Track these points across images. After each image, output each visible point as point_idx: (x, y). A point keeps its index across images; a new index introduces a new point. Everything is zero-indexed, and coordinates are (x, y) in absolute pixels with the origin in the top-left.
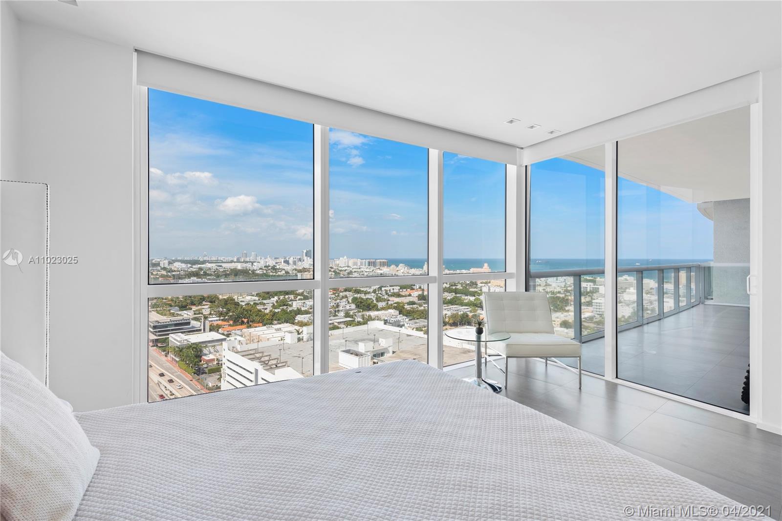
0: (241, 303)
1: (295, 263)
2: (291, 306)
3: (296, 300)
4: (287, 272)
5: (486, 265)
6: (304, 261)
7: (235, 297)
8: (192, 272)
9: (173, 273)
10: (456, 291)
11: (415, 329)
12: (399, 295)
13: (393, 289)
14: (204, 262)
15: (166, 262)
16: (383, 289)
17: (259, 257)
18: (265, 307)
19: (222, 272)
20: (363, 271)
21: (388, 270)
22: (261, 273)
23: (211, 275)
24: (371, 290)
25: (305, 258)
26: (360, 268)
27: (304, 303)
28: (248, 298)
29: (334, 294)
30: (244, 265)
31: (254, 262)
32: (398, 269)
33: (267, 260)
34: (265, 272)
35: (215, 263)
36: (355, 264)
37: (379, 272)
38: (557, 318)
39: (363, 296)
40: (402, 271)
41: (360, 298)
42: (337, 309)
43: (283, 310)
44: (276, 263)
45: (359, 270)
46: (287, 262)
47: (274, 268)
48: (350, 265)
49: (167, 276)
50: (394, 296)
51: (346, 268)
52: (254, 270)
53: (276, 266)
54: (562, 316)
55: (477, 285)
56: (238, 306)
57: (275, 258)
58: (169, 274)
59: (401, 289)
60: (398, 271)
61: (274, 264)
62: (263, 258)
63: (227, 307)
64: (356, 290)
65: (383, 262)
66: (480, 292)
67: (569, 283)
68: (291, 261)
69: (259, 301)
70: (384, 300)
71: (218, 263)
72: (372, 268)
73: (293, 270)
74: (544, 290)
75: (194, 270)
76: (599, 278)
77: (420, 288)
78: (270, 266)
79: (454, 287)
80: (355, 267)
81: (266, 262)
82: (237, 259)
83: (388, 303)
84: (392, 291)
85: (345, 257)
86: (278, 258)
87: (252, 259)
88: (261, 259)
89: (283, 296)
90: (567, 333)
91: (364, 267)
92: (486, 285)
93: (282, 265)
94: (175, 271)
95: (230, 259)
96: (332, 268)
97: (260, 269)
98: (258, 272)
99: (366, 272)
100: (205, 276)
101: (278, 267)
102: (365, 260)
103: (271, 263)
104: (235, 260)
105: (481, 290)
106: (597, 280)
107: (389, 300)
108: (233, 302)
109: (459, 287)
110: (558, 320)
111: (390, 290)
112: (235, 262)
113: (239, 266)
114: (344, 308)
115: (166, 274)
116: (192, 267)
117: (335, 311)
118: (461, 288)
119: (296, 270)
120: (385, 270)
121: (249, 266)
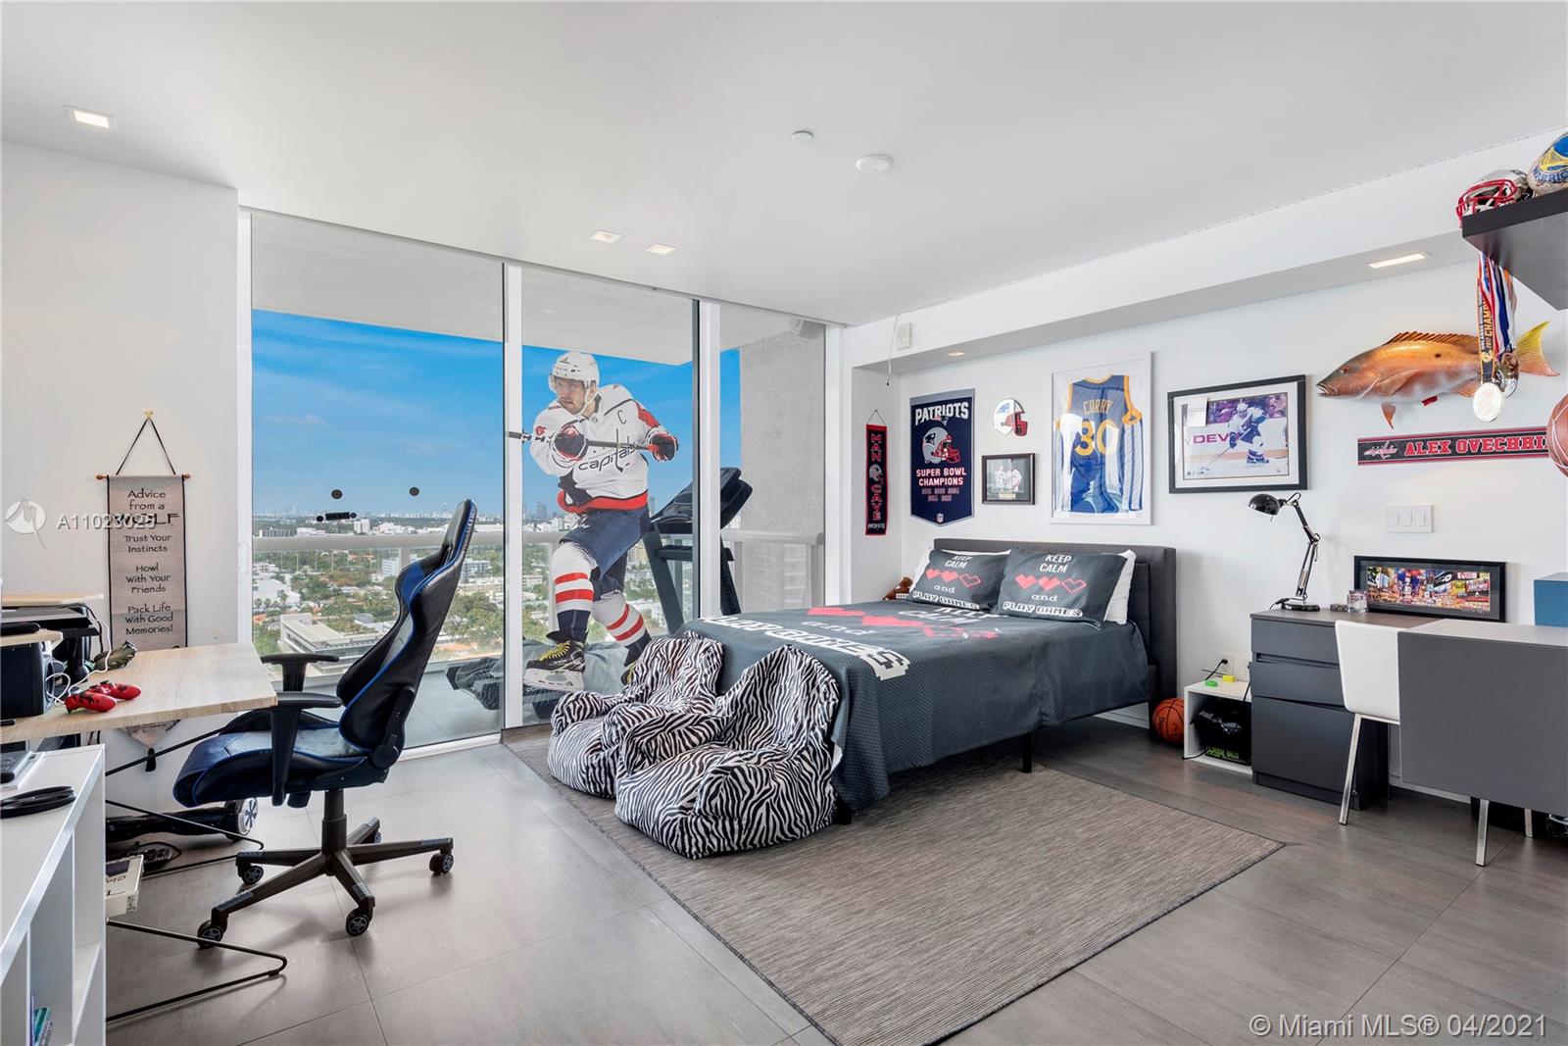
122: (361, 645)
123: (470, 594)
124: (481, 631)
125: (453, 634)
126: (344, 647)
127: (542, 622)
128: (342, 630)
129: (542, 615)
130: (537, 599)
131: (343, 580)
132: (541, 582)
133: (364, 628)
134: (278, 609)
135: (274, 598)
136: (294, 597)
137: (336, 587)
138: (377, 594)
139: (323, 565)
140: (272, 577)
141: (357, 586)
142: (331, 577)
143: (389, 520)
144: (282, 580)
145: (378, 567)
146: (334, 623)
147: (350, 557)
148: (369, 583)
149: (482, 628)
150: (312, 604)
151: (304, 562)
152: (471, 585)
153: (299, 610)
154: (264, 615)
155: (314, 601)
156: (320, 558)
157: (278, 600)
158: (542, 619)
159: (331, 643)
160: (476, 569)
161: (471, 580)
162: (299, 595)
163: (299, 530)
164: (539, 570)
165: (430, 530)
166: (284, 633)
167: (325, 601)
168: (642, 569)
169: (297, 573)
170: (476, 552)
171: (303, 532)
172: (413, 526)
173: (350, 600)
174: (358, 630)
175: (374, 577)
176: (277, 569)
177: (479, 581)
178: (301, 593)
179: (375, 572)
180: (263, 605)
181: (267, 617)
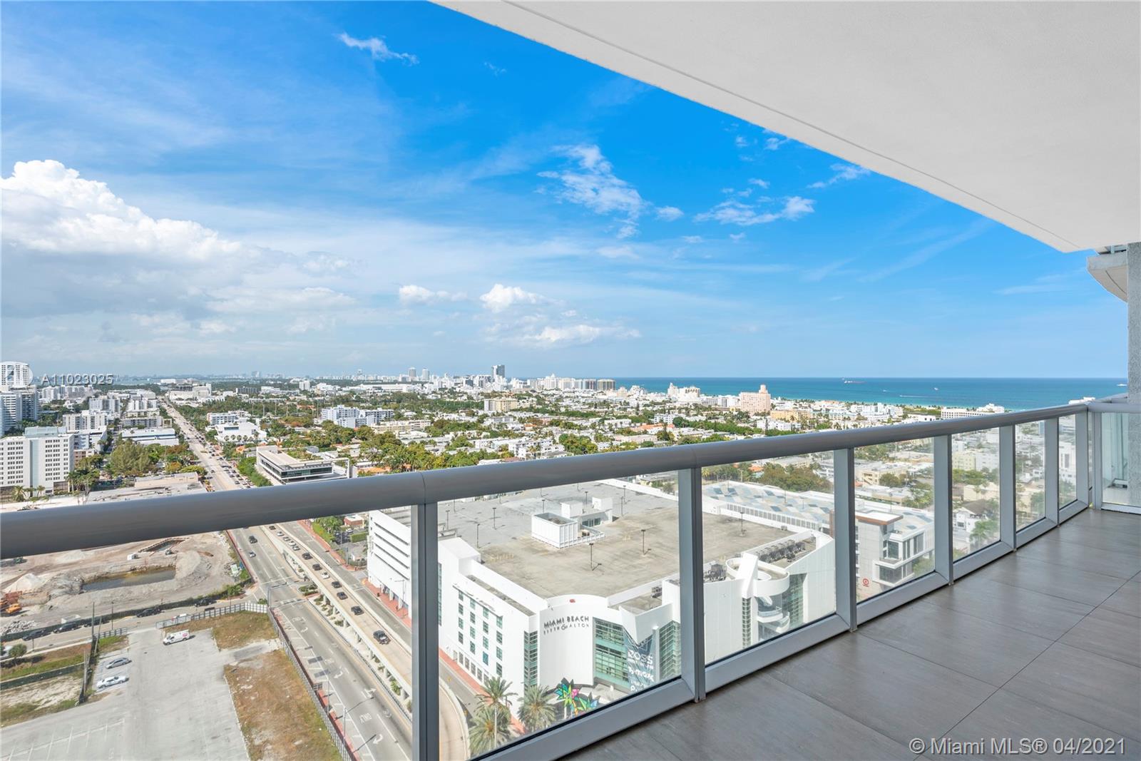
0: (403, 441)
1: (481, 384)
2: (472, 446)
3: (480, 438)
4: (470, 398)
5: (763, 387)
6: (494, 381)
7: (396, 433)
8: (341, 396)
9: (316, 399)
10: (716, 427)
11: (651, 484)
12: (629, 433)
13: (621, 423)
14: (358, 383)
15: (308, 382)
16: (606, 422)
17: (433, 376)
18: (436, 448)
19: (381, 397)
20: (578, 397)
21: (615, 394)
22: (434, 398)
23: (365, 401)
24: (589, 424)
25: (496, 377)
26: (574, 392)
27: (491, 442)
28: (414, 434)
29: (535, 429)
30: (412, 387)
31: (426, 383)
32: (629, 393)
33: (443, 380)
34: (439, 396)
35: (373, 384)
36: (567, 385)
37: (602, 397)
38: (876, 470)
39: (576, 433)
40: (636, 396)
41: (571, 435)
42: (537, 452)
43: (460, 452)
44: (456, 384)
45: (572, 395)
46: (470, 383)
47: (452, 392)
48: (560, 388)
49: (307, 403)
50: (622, 434)
51: (554, 392)
52: (424, 394)
53: (455, 389)
54: (883, 466)
55: (749, 417)
56: (399, 445)
57: (455, 378)
58: (310, 399)
59: (632, 422)
60: (629, 396)
61: (453, 385)
62: (438, 377)
63: (384, 446)
64: (566, 424)
65: (608, 382)
66: (753, 428)
67: (896, 416)
68: (476, 382)
69: (429, 439)
70: (607, 439)
71: (377, 384)
72: (592, 391)
73: (479, 394)
74: (854, 426)
75: (344, 394)
76: (945, 408)
77: (661, 421)
78: (446, 389)
79: (713, 421)
80: (567, 389)
81: (442, 383)
82: (403, 378)
83: (612, 444)
84: (619, 426)
85: (553, 376)
86: (458, 377)
87: (422, 378)
88: (435, 378)
89: (462, 432)
90: (891, 495)
91: (580, 389)
92: (763, 418)
93: (465, 388)
94: (318, 395)
95: (393, 378)
96: (534, 391)
97: (434, 392)
98: (430, 397)
99: (583, 397)
100: (357, 403)
101: (458, 390)
102: (580, 381)
103: (449, 384)
104: (400, 380)
105: (755, 426)
106: (942, 411)
107: (614, 440)
108: (393, 439)
109: (721, 420)
110: (876, 473)
111: (616, 425)
112: (399, 383)
113: (405, 389)
114: (547, 451)
115: (306, 399)
116: (341, 390)
117: (535, 455)
118: (725, 422)
119: (482, 394)
120: (610, 395)
121: (418, 387)
122: (312, 468)
123: (382, 433)
124: (392, 458)
125: (372, 460)
126: (301, 469)
127: (433, 452)
128: (299, 457)
129: (433, 448)
130: (428, 437)
131: (295, 423)
132: (429, 425)
133: (314, 456)
134: (252, 442)
135: (250, 435)
136: (263, 434)
137: (290, 427)
138: (319, 432)
139: (280, 412)
140: (248, 421)
141: (305, 426)
142: (286, 420)
143: (322, 381)
144: (254, 422)
145: (318, 414)
146: (293, 453)
147: (298, 407)
148: (312, 425)
149: (393, 456)
150: (275, 439)
151: (267, 410)
152: (383, 426)
153: (266, 443)
154: (243, 447)
155: (277, 437)
156: (278, 407)
157: (253, 436)
158: (433, 450)
159: (292, 466)
160: (385, 415)
161: (382, 423)
162: (266, 433)
163: (263, 388)
164: (428, 416)
165: (351, 388)
166: (259, 459)
167: (283, 437)
168: (499, 416)
169: (264, 418)
170: (383, 403)
171: (265, 389)
172: (339, 385)
173: (301, 436)
174: (309, 458)
175: (315, 421)
176: (250, 415)
177: (388, 424)
178: (267, 431)
179: (316, 417)
180: (243, 440)
181: (246, 448)
